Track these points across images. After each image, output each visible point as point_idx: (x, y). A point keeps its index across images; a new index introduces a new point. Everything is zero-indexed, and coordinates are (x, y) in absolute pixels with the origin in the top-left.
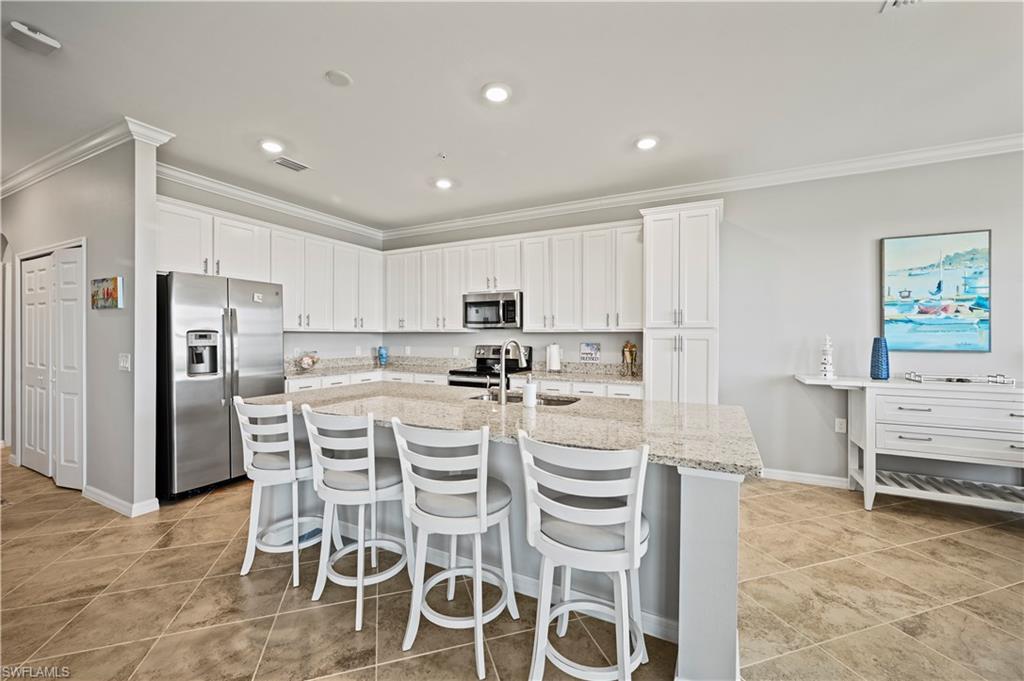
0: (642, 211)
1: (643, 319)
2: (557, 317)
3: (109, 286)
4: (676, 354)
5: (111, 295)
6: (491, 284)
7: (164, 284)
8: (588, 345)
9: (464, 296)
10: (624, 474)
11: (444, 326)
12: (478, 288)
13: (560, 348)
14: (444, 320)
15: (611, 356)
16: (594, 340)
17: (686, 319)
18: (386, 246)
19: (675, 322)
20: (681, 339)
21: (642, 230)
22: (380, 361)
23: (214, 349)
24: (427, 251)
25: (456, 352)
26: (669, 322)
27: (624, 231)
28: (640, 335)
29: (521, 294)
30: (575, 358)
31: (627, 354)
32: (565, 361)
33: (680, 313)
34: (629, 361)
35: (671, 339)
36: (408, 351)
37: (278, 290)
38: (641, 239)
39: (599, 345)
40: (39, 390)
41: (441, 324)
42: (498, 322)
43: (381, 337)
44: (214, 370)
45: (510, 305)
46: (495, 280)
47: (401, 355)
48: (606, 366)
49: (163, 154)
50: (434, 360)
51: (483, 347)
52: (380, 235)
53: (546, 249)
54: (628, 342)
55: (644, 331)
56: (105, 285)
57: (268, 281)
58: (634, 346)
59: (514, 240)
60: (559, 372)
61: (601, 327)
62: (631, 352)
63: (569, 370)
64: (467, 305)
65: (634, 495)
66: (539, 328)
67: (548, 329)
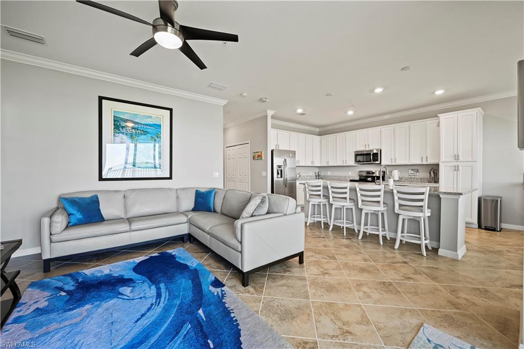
0: (438, 115)
1: (439, 159)
2: (397, 158)
3: (260, 154)
4: (455, 172)
5: (260, 157)
6: (367, 146)
7: (272, 151)
8: (412, 170)
9: (355, 152)
10: (423, 194)
11: (346, 163)
12: (361, 148)
13: (399, 171)
14: (346, 161)
15: (424, 174)
16: (415, 168)
17: (461, 158)
18: (320, 134)
19: (455, 159)
20: (458, 166)
21: (439, 122)
22: (318, 177)
23: (281, 171)
24: (339, 136)
25: (350, 174)
26: (452, 160)
27: (430, 123)
28: (438, 165)
29: (381, 150)
30: (406, 175)
31: (432, 173)
32: (401, 177)
33: (458, 155)
34: (433, 176)
35: (453, 166)
36: (329, 173)
37: (294, 153)
38: (438, 125)
39: (418, 170)
40: (232, 183)
41: (344, 162)
42: (371, 161)
43: (318, 168)
44: (281, 177)
45: (375, 155)
46: (369, 145)
47: (326, 175)
48: (421, 179)
49: (273, 117)
50: (340, 177)
51: (362, 171)
52: (317, 130)
53: (392, 132)
54: (433, 168)
55: (440, 163)
56: (258, 153)
57: (288, 149)
58: (436, 170)
59: (378, 129)
60: (398, 181)
61: (419, 162)
62: (434, 172)
63: (403, 180)
64: (356, 155)
65: (425, 199)
66: (389, 163)
67: (393, 164)
